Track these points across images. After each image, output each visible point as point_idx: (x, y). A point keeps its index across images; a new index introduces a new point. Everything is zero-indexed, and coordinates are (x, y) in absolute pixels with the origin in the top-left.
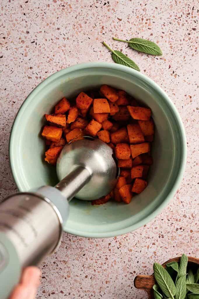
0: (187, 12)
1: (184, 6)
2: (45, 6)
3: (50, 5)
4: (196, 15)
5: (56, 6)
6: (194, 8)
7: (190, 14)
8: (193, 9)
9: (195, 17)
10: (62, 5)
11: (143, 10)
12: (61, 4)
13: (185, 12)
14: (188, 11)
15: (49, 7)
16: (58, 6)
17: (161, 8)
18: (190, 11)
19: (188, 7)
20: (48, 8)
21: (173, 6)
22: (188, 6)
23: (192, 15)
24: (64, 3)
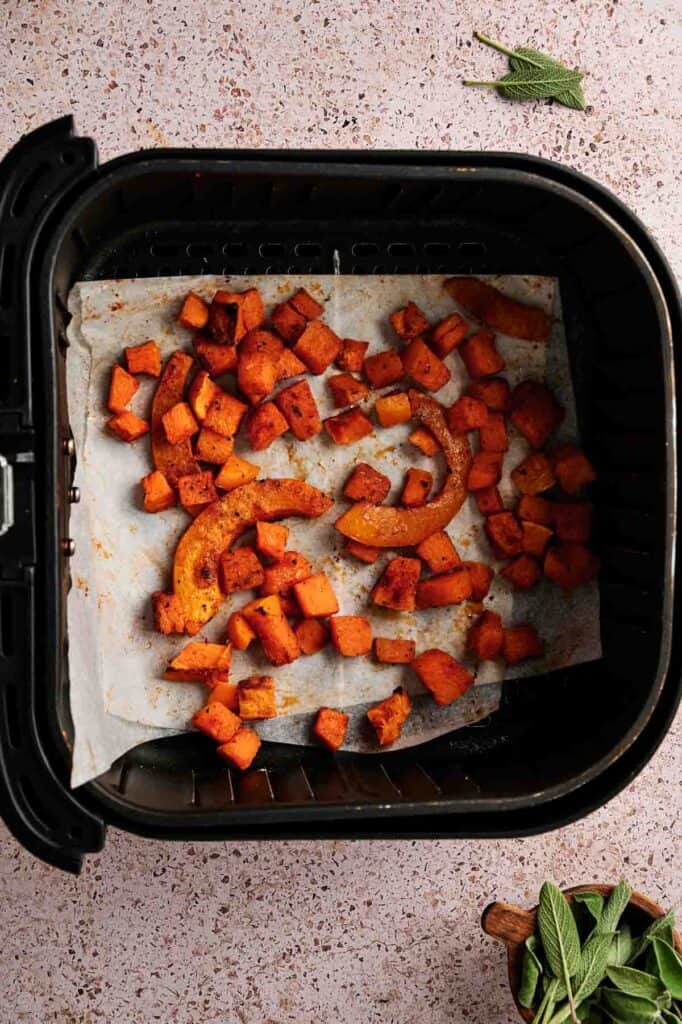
0: (555, 146)
1: (546, 129)
2: (195, 128)
3: (207, 128)
4: (576, 152)
5: (221, 130)
6: (572, 135)
7: (562, 151)
8: (569, 137)
9: (574, 157)
10: (238, 126)
11: (443, 139)
12: (234, 124)
13: (548, 145)
14: (557, 142)
15: (204, 131)
16: (228, 128)
17: (488, 135)
18: (562, 142)
19: (557, 132)
20: (201, 134)
21: (520, 127)
22: (556, 129)
23: (567, 151)
24: (243, 121)
